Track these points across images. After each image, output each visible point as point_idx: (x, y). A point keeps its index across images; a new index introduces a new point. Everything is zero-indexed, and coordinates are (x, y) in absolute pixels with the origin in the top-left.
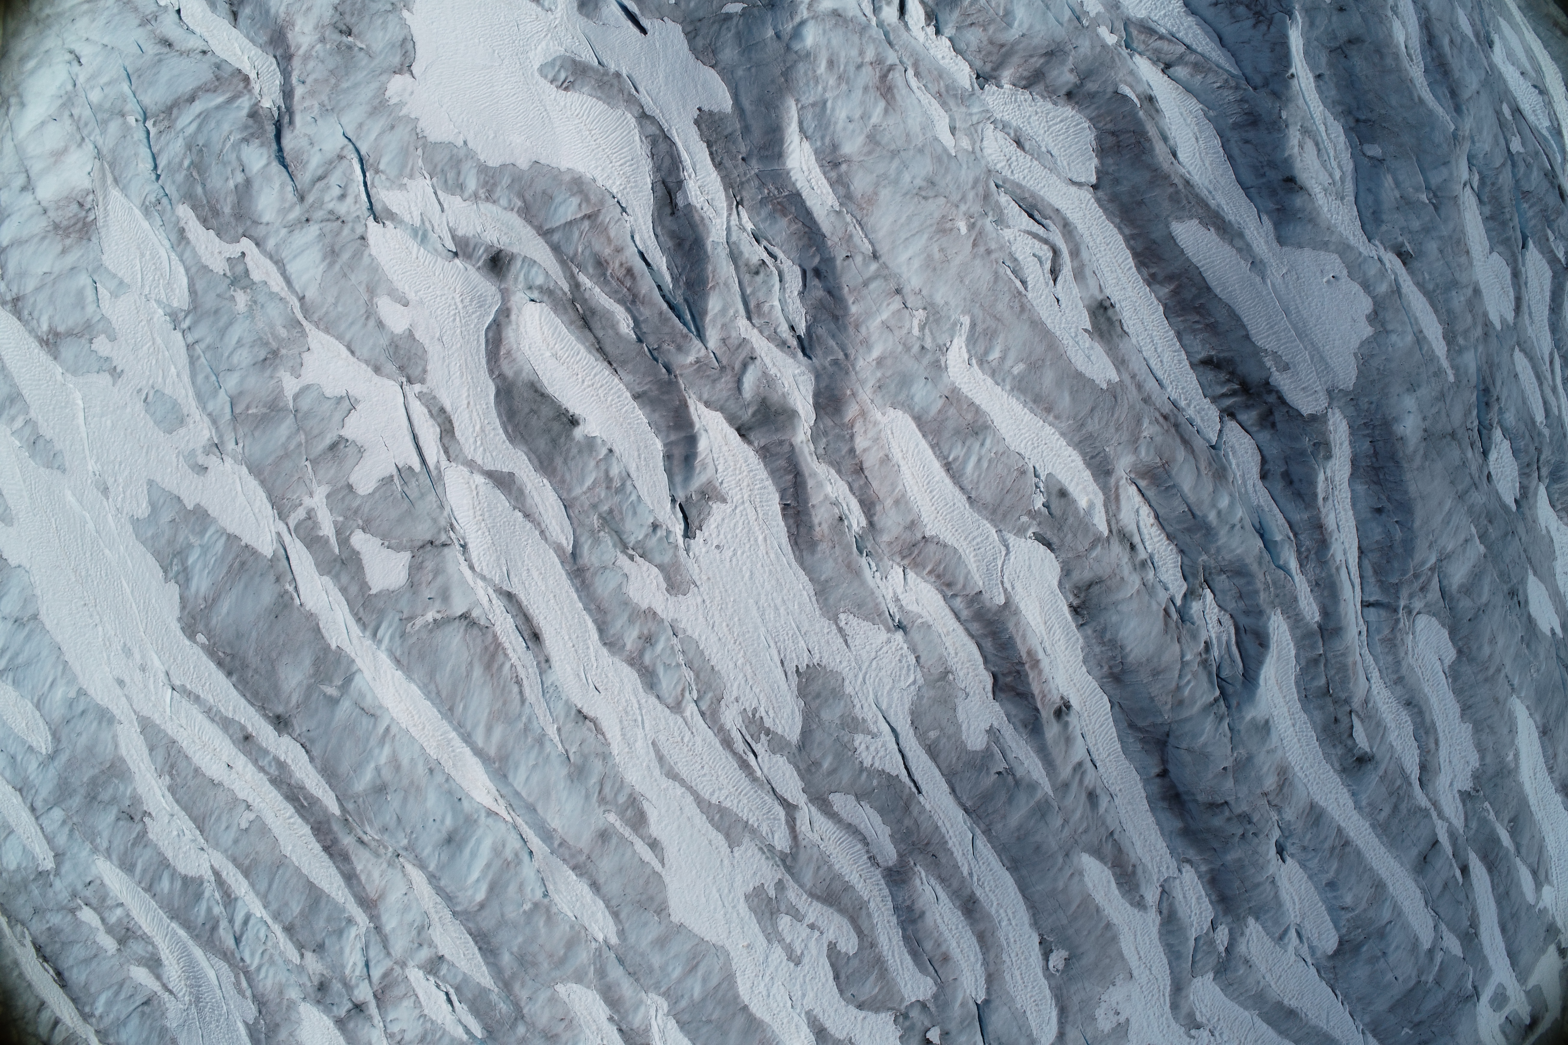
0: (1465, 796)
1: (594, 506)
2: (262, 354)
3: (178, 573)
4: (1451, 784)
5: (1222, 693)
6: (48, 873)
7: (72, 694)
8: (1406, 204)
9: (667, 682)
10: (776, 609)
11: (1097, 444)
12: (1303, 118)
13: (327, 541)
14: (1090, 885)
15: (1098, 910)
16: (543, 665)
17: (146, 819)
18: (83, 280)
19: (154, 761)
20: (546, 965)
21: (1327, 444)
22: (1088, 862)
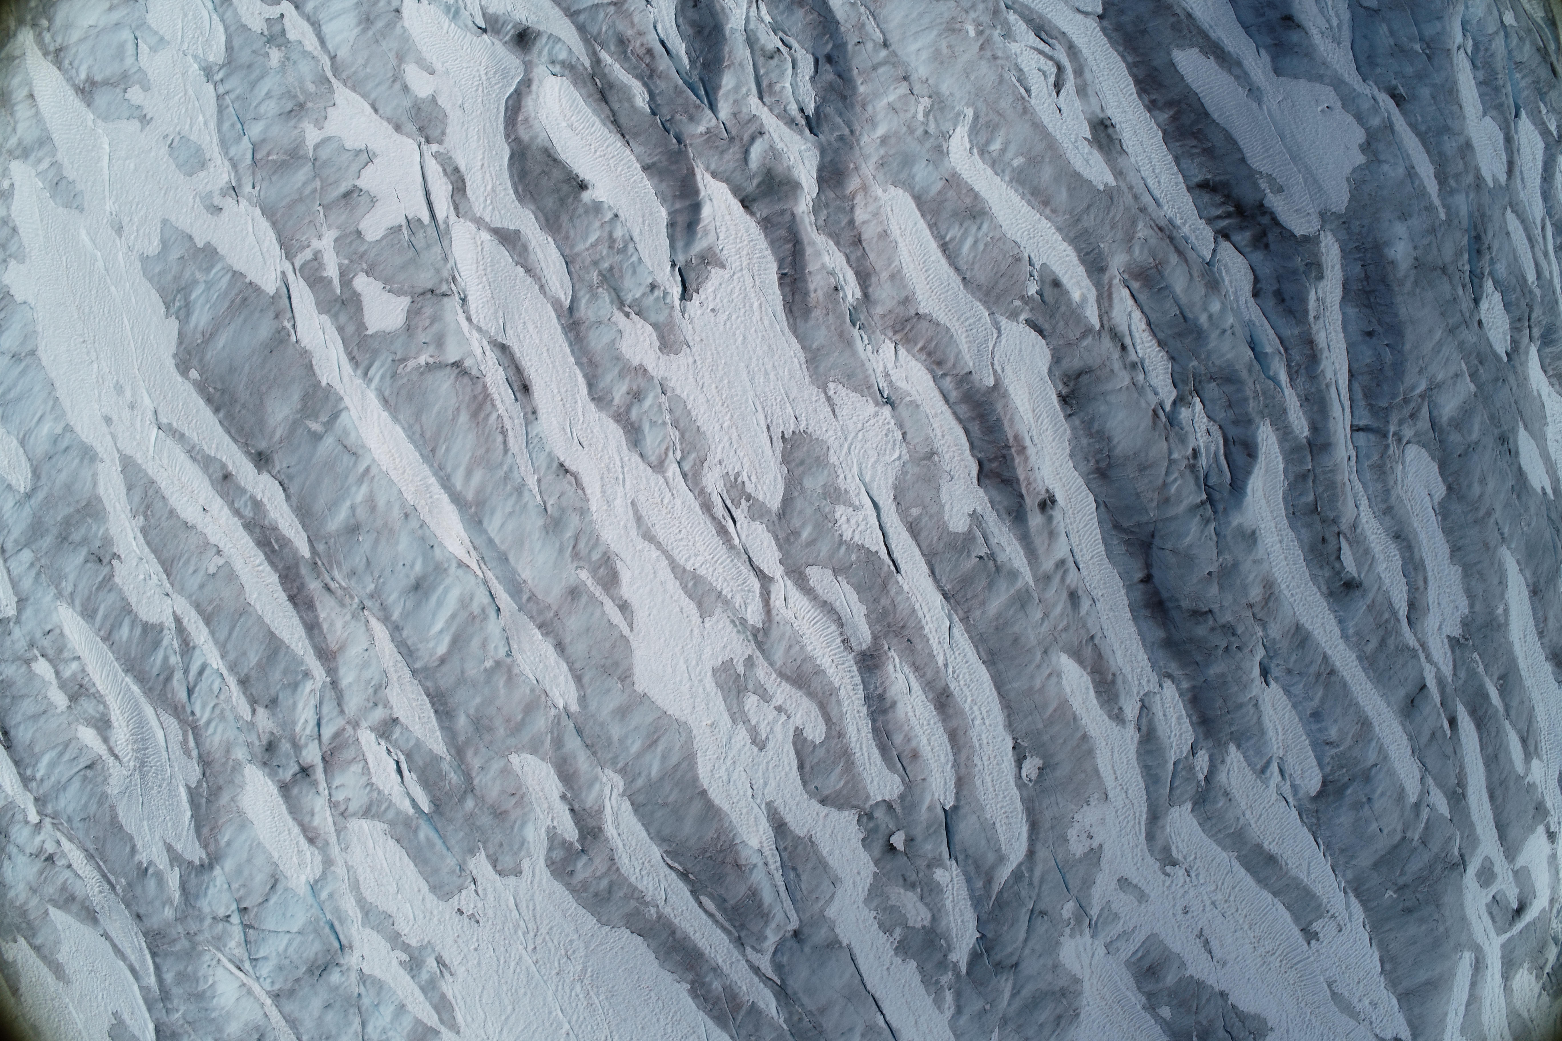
1: (595, 263)
2: (289, 106)
3: (180, 309)
4: (1440, 628)
5: (1210, 499)
6: (9, 619)
7: (59, 430)
8: (1399, 51)
9: (651, 440)
10: (767, 373)
11: (1092, 240)
13: (330, 282)
14: (1068, 690)
15: (1075, 718)
16: (530, 416)
17: (114, 562)
18: (126, 35)
19: (130, 502)
20: (502, 730)
21: (1319, 265)
22: (1067, 664)
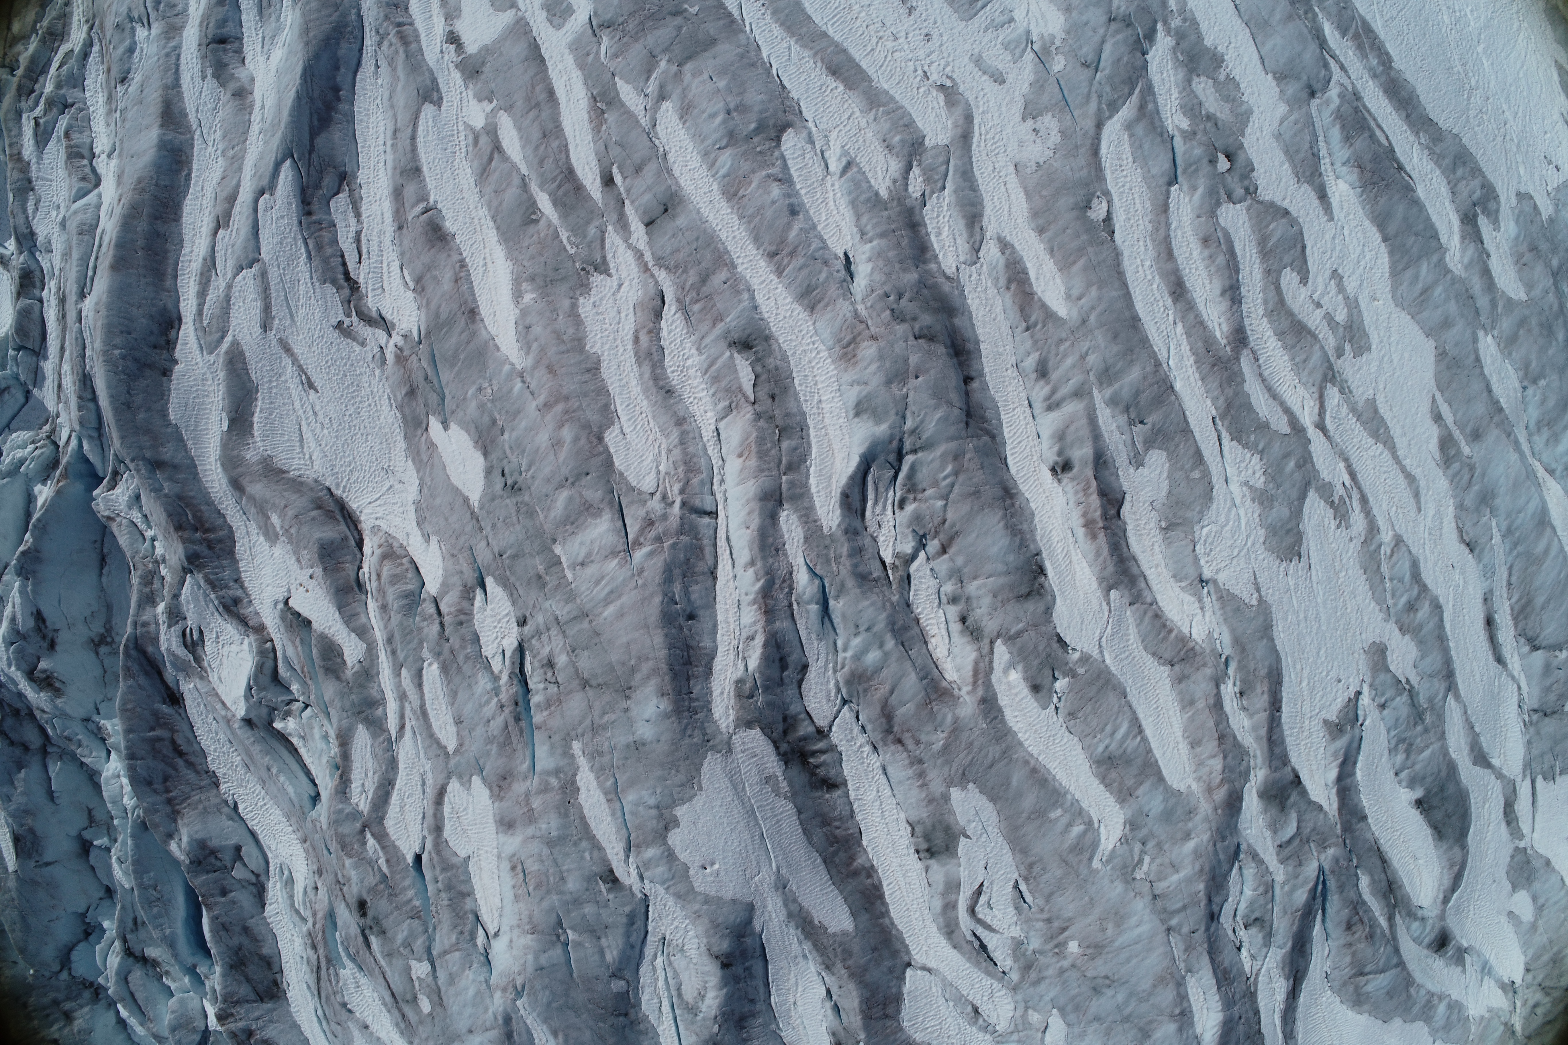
0: (602, 268)
1: (1426, 730)
4: (620, 286)
5: (900, 457)
8: (596, 932)
9: (1403, 567)
10: (1306, 618)
11: (992, 731)
12: (693, 1023)
14: (1058, 281)
15: (1051, 251)
16: (1489, 597)
20: (1533, 323)
21: (739, 695)
22: (1060, 308)
